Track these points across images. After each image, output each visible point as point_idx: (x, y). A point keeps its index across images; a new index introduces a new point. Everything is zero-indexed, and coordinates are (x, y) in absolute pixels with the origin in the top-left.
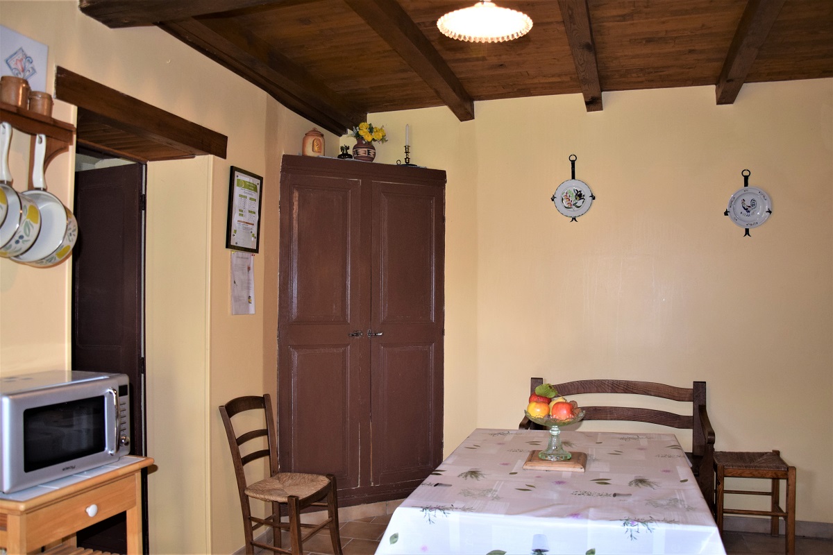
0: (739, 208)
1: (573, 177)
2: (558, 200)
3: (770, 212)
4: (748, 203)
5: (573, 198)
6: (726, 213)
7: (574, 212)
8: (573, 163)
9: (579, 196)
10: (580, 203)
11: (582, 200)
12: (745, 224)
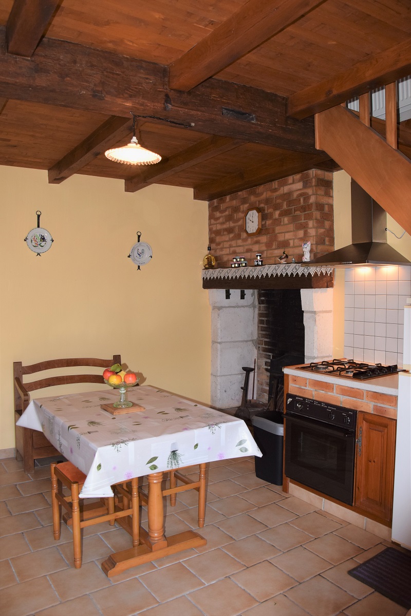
0: (136, 254)
1: (38, 227)
2: (28, 241)
3: (151, 257)
4: (140, 251)
5: (39, 240)
6: (129, 256)
7: (39, 249)
8: (39, 216)
9: (43, 239)
10: (43, 244)
11: (45, 242)
12: (138, 263)
